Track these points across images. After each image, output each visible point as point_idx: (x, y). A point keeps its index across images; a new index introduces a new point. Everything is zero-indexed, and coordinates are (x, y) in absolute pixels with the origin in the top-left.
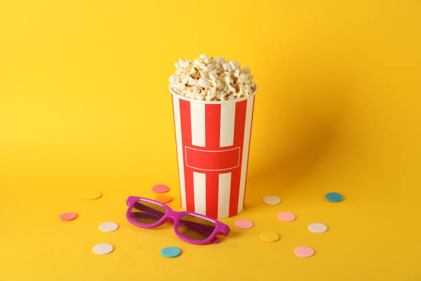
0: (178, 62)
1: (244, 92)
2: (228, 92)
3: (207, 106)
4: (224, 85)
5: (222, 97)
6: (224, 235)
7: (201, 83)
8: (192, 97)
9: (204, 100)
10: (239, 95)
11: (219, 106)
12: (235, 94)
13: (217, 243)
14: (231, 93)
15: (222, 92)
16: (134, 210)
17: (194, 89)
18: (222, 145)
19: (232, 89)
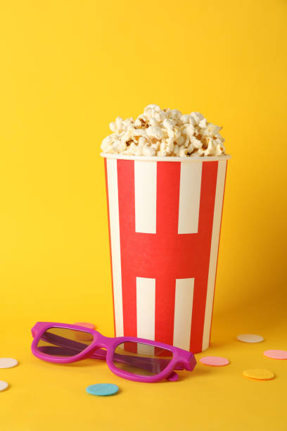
0: (114, 121)
1: (215, 149)
2: (191, 149)
3: (160, 164)
4: (186, 138)
5: (182, 152)
6: (187, 369)
7: (151, 132)
8: (137, 153)
9: (156, 155)
10: (207, 152)
11: (178, 164)
12: (201, 151)
13: (176, 381)
14: (196, 150)
15: (182, 147)
16: (42, 343)
17: (141, 141)
18: (181, 230)
19: (197, 143)
